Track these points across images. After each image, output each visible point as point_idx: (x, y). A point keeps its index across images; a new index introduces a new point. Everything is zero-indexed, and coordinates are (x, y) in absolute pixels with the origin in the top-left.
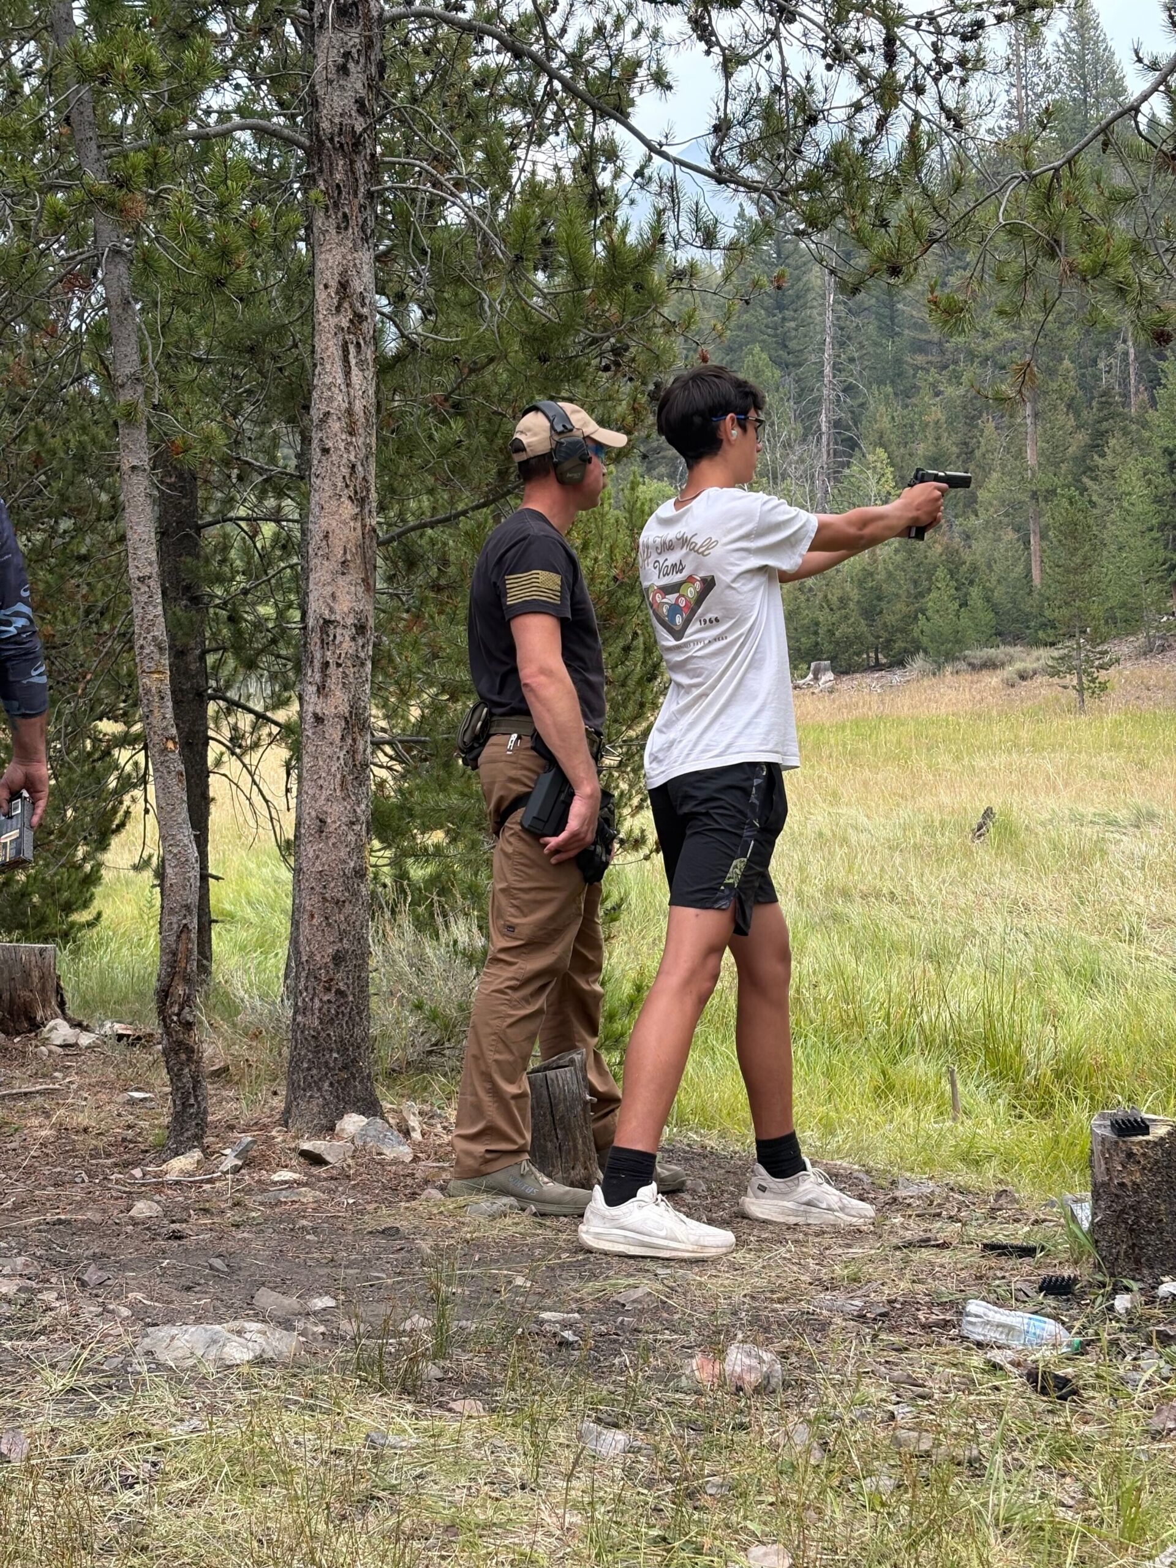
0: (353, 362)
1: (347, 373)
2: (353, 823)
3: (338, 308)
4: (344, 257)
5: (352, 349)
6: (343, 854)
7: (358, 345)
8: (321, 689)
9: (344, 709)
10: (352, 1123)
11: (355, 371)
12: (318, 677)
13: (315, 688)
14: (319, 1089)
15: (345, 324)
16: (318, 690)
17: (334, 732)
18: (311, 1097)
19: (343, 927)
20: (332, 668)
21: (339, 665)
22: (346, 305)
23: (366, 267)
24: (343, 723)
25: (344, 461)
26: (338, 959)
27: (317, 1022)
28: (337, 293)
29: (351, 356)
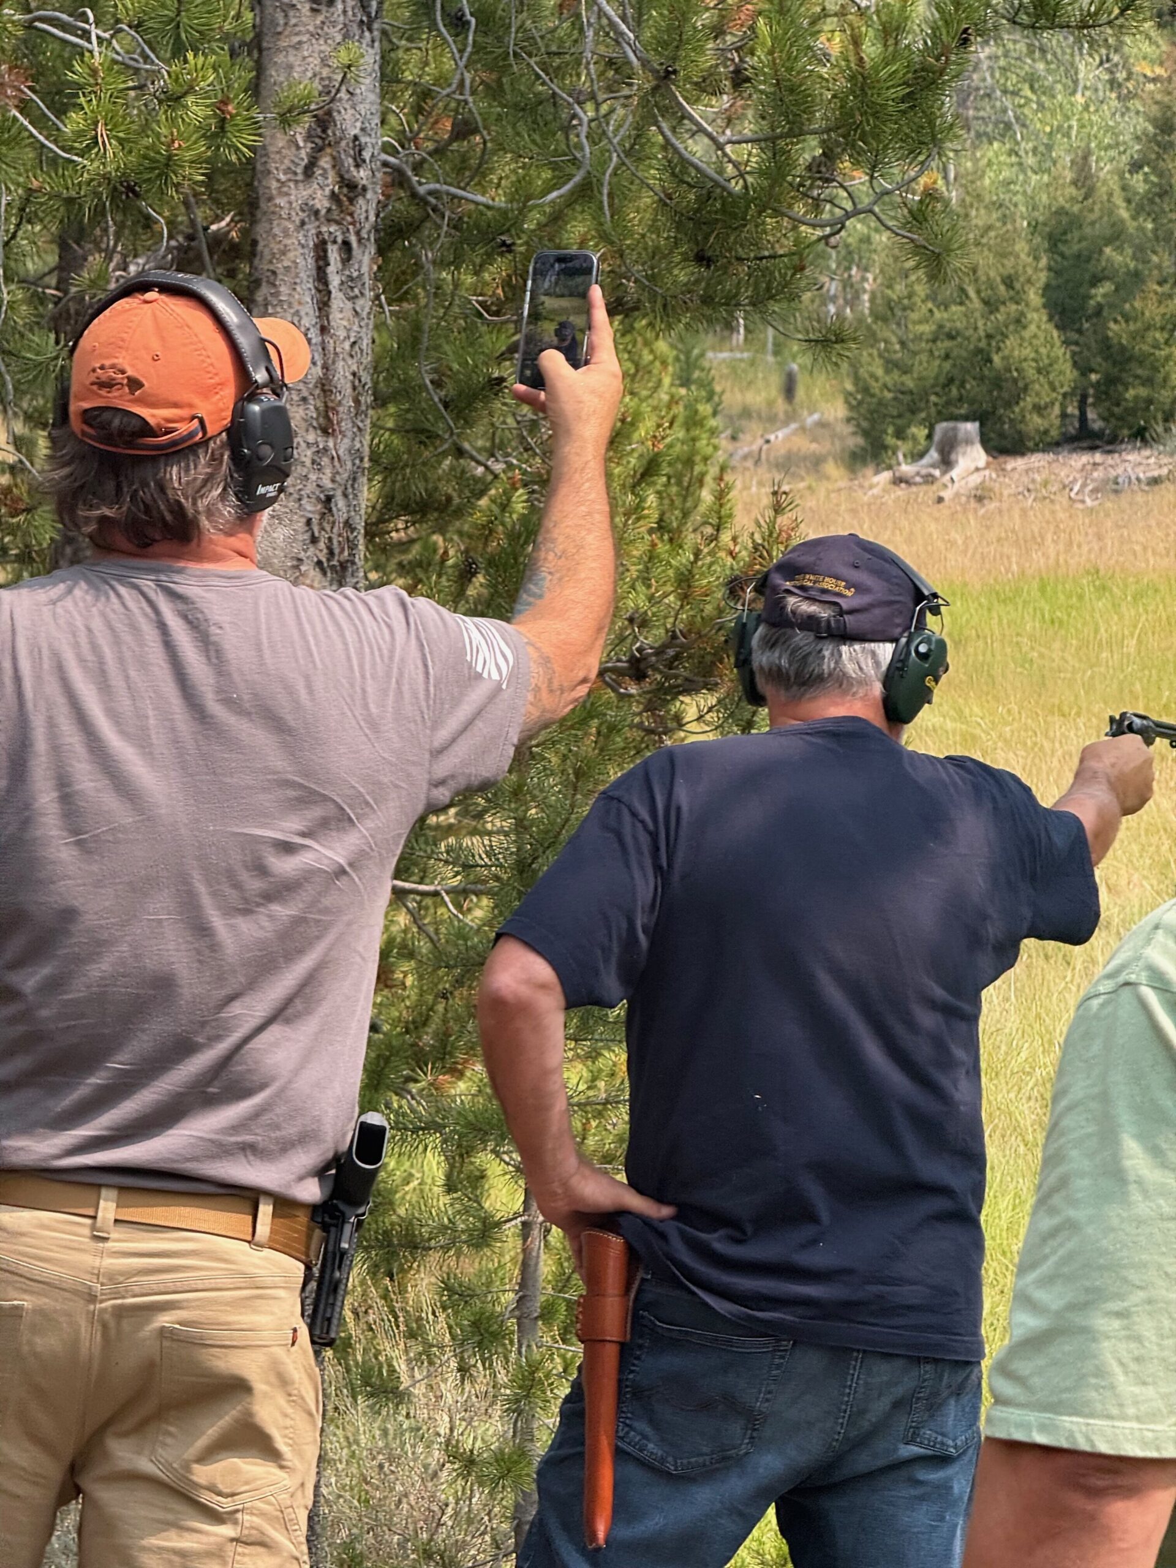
0: (335, 281)
1: (323, 305)
3: (309, 171)
4: (324, 62)
5: (334, 254)
7: (344, 246)
11: (338, 300)
15: (322, 203)
22: (325, 162)
23: (365, 81)
25: (310, 487)
28: (309, 137)
29: (331, 270)
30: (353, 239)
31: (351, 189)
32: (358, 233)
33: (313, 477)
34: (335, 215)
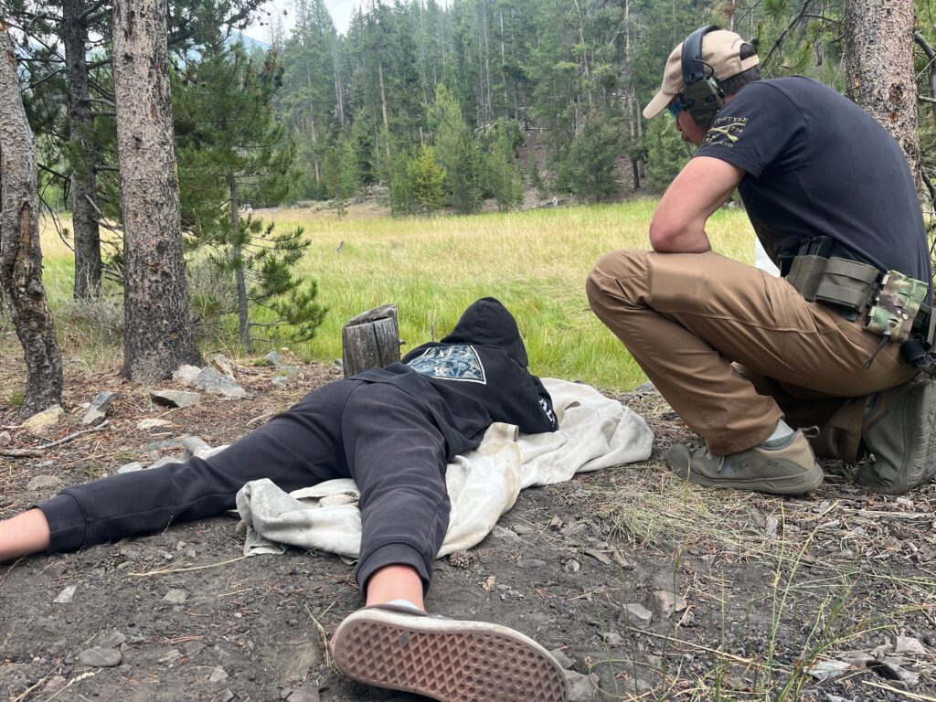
2: (164, 144)
6: (158, 166)
8: (129, 34)
9: (150, 51)
10: (187, 372)
12: (124, 24)
13: (123, 33)
14: (156, 348)
16: (126, 35)
17: (143, 70)
18: (149, 354)
19: (163, 223)
20: (137, 18)
21: (142, 16)
24: (150, 64)
26: (161, 248)
27: (147, 298)
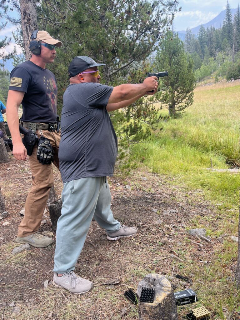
0: (29, 30)
1: (28, 34)
3: (24, 18)
4: (24, 5)
5: (28, 27)
7: (29, 26)
11: (29, 33)
15: (26, 21)
22: (26, 17)
23: (30, 7)
25: (29, 55)
28: (23, 14)
29: (28, 29)
30: (30, 25)
31: (30, 19)
32: (31, 24)
33: (29, 54)
34: (28, 23)
